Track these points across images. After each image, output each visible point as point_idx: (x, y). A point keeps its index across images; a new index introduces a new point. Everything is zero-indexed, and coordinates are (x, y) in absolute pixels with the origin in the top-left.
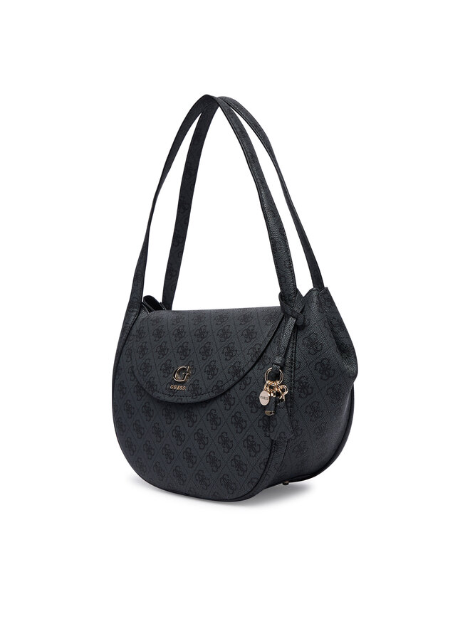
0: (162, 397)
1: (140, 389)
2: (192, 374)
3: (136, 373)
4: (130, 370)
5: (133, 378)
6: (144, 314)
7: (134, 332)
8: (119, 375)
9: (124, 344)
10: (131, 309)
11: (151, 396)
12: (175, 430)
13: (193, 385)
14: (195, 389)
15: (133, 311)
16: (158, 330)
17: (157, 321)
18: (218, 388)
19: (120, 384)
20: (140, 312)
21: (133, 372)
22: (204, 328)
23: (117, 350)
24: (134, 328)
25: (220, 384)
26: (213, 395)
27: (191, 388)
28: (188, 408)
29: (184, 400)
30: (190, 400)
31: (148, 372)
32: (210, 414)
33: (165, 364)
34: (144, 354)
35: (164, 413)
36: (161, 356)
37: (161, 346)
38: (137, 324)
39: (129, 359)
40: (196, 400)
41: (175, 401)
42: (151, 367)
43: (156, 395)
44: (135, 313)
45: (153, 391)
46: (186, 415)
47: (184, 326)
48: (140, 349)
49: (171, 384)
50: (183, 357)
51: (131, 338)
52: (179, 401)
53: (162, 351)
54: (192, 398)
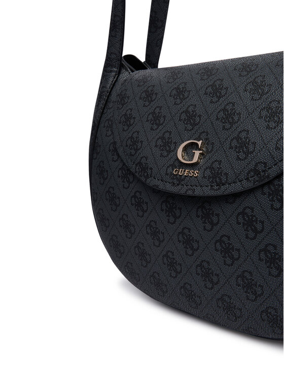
0: (161, 186)
1: (127, 172)
2: (208, 152)
3: (120, 151)
4: (112, 148)
5: (116, 157)
6: (125, 75)
7: (114, 97)
8: (98, 153)
9: (102, 113)
10: (109, 69)
11: (144, 184)
12: (182, 233)
13: (211, 168)
14: (215, 175)
15: (111, 71)
16: (146, 91)
17: (144, 80)
18: (257, 172)
19: (99, 166)
20: (119, 73)
21: (116, 150)
22: (218, 82)
23: (94, 122)
24: (114, 94)
25: (261, 168)
26: (248, 185)
27: (208, 173)
28: (203, 203)
29: (198, 192)
30: (208, 192)
31: (136, 150)
32: (243, 213)
33: (162, 138)
34: (129, 126)
35: (164, 207)
36: (155, 127)
37: (154, 113)
38: (118, 87)
39: (110, 133)
40: (219, 193)
41: (183, 192)
42: (142, 142)
43: (152, 182)
44: (113, 74)
45: (147, 177)
46: (200, 213)
47: (185, 84)
48: (123, 119)
49: (173, 166)
50: (190, 127)
51: (111, 105)
52: (190, 193)
53: (156, 119)
54: (212, 189)
